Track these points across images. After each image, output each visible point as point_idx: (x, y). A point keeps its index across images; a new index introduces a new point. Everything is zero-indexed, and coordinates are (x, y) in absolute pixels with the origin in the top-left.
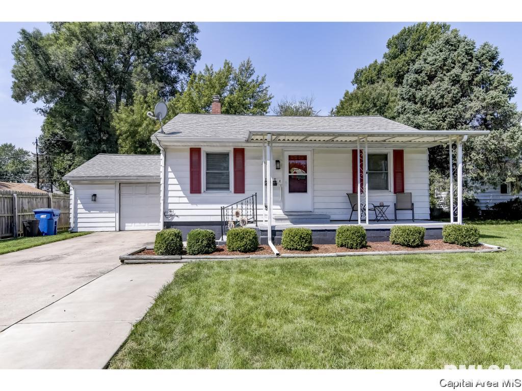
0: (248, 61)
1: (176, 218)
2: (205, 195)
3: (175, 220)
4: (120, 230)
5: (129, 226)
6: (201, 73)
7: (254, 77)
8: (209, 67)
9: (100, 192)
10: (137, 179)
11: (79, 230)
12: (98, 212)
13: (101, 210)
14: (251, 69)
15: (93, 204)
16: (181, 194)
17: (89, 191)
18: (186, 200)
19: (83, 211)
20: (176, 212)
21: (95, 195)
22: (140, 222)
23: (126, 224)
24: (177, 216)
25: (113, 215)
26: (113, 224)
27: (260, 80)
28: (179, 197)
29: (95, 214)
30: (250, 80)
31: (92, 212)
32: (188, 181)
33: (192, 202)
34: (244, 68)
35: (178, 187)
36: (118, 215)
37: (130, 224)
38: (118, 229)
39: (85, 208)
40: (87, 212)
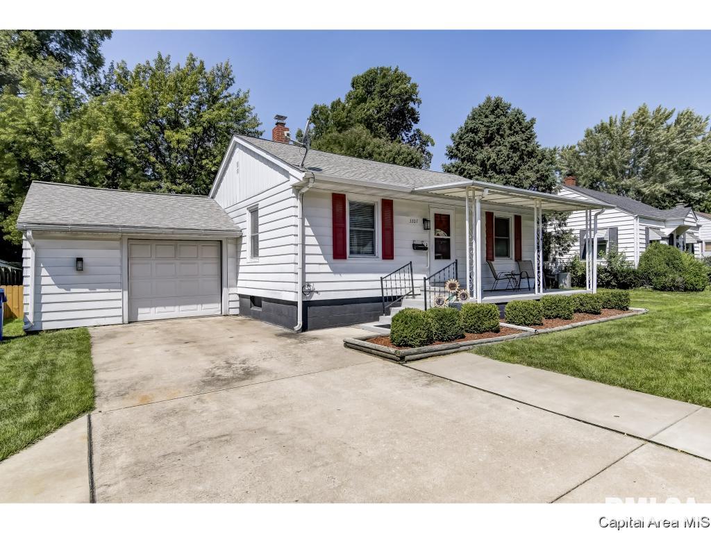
0: (227, 64)
1: (315, 294)
2: (351, 261)
3: (315, 297)
4: (129, 323)
5: (144, 313)
6: (148, 63)
7: (231, 90)
8: (164, 58)
9: (91, 254)
10: (173, 233)
11: (45, 326)
12: (87, 290)
13: (93, 286)
14: (230, 77)
15: (77, 277)
16: (321, 259)
17: (68, 253)
18: (327, 268)
19: (56, 289)
20: (317, 287)
21: (80, 260)
22: (164, 305)
23: (140, 310)
24: (317, 292)
25: (119, 295)
26: (119, 312)
27: (241, 95)
28: (320, 264)
29: (81, 295)
30: (225, 93)
31: (72, 290)
32: (329, 240)
33: (335, 271)
34: (219, 73)
35: (318, 250)
36: (126, 293)
37: (147, 310)
38: (126, 320)
39: (59, 285)
40: (63, 291)
